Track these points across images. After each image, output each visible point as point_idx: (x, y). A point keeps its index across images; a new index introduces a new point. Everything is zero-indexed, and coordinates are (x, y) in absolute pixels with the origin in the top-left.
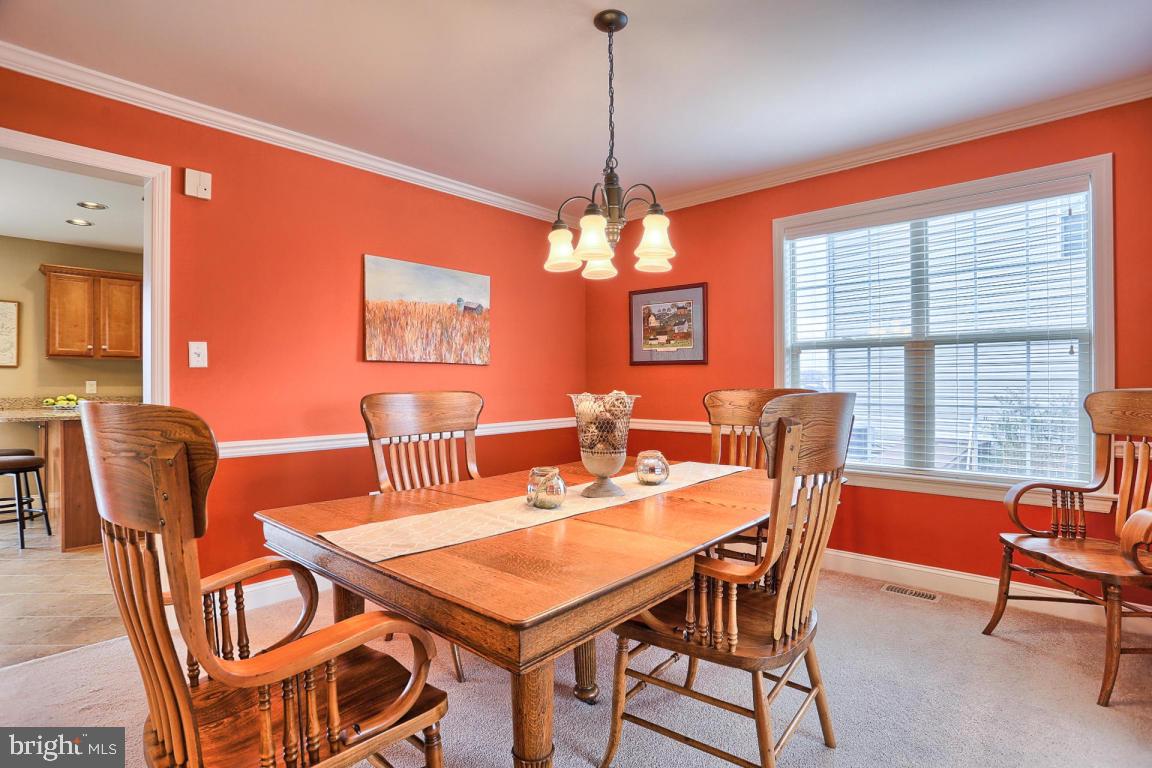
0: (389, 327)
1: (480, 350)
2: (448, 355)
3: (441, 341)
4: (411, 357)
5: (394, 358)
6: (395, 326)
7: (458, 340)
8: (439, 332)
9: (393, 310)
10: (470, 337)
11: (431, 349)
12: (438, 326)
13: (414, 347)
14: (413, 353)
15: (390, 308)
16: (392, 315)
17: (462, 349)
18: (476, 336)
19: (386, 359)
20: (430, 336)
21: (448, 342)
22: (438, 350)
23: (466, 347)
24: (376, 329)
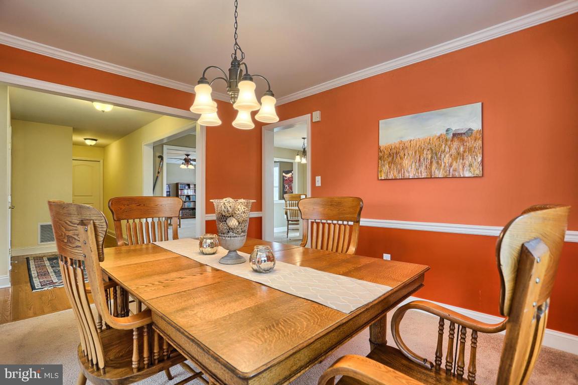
0: (393, 159)
1: (470, 165)
2: (437, 172)
3: (431, 162)
4: (407, 175)
5: (395, 176)
6: (396, 158)
7: (447, 159)
8: (429, 157)
9: (395, 147)
10: (460, 156)
11: (423, 169)
12: (429, 152)
13: (409, 169)
14: (409, 173)
15: (393, 147)
16: (394, 151)
17: (451, 166)
18: (466, 154)
19: (390, 178)
20: (422, 160)
21: (438, 163)
22: (429, 168)
23: (454, 164)
24: (384, 161)
